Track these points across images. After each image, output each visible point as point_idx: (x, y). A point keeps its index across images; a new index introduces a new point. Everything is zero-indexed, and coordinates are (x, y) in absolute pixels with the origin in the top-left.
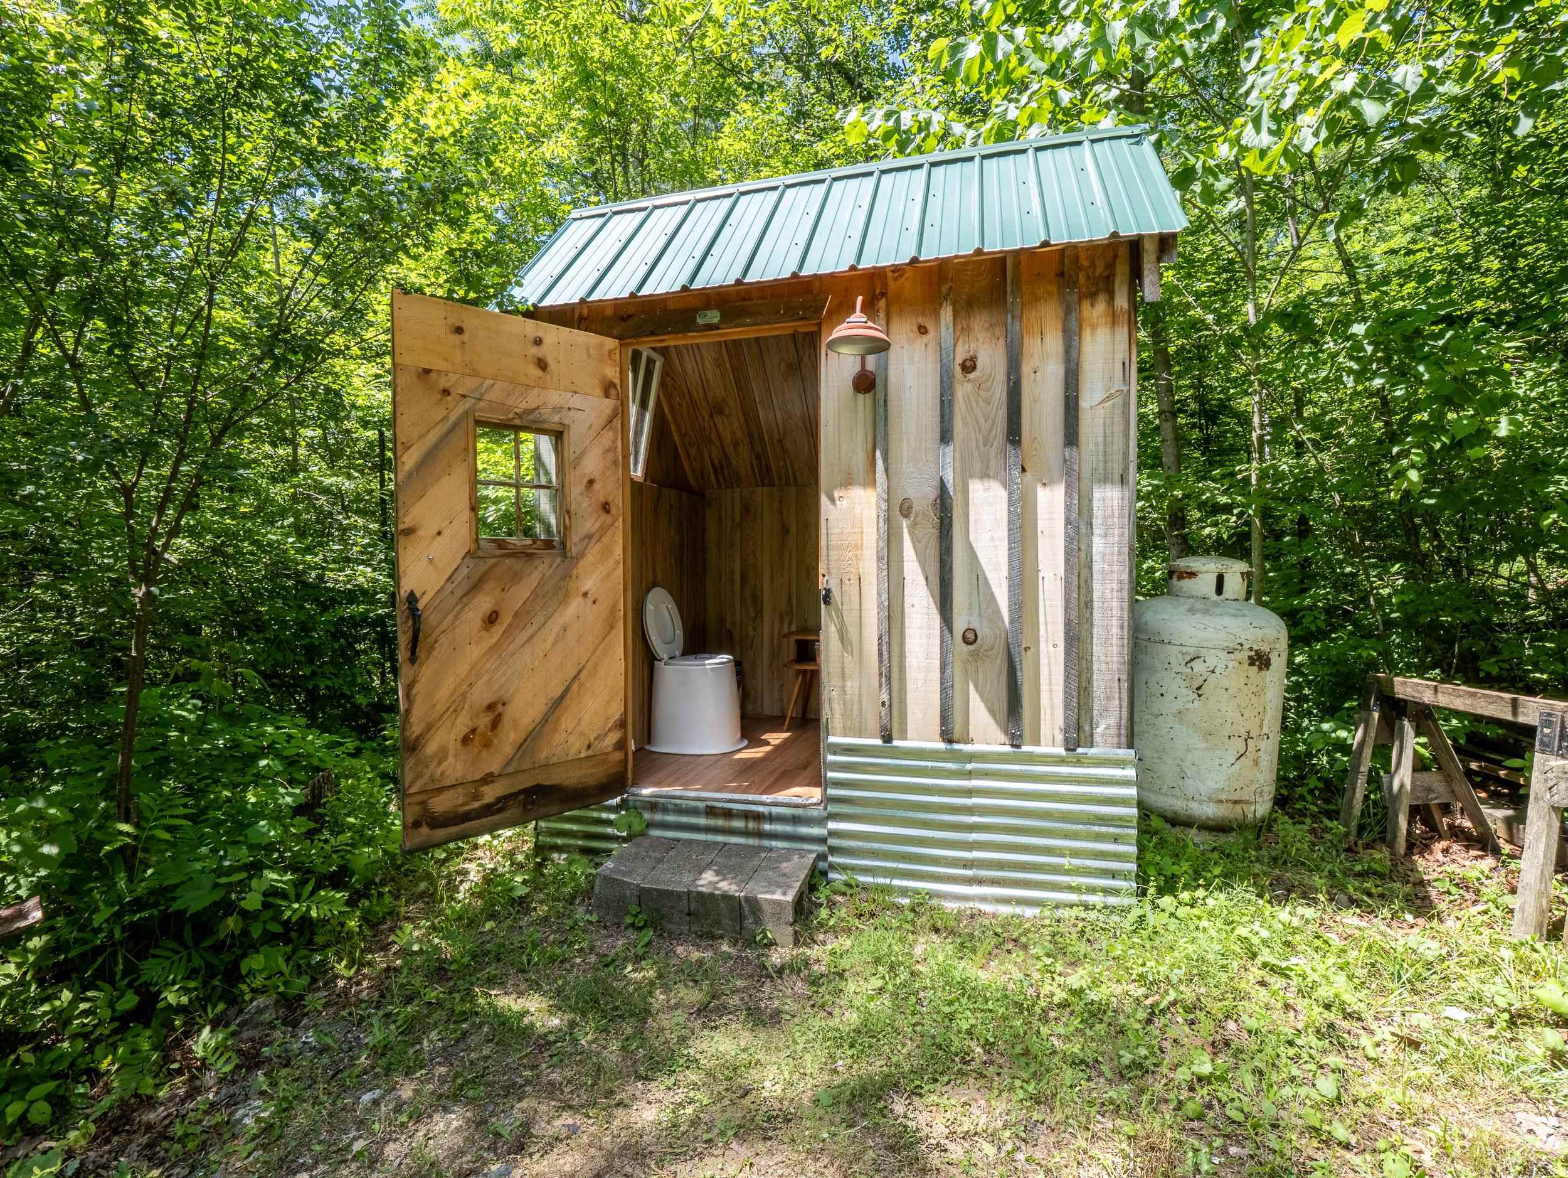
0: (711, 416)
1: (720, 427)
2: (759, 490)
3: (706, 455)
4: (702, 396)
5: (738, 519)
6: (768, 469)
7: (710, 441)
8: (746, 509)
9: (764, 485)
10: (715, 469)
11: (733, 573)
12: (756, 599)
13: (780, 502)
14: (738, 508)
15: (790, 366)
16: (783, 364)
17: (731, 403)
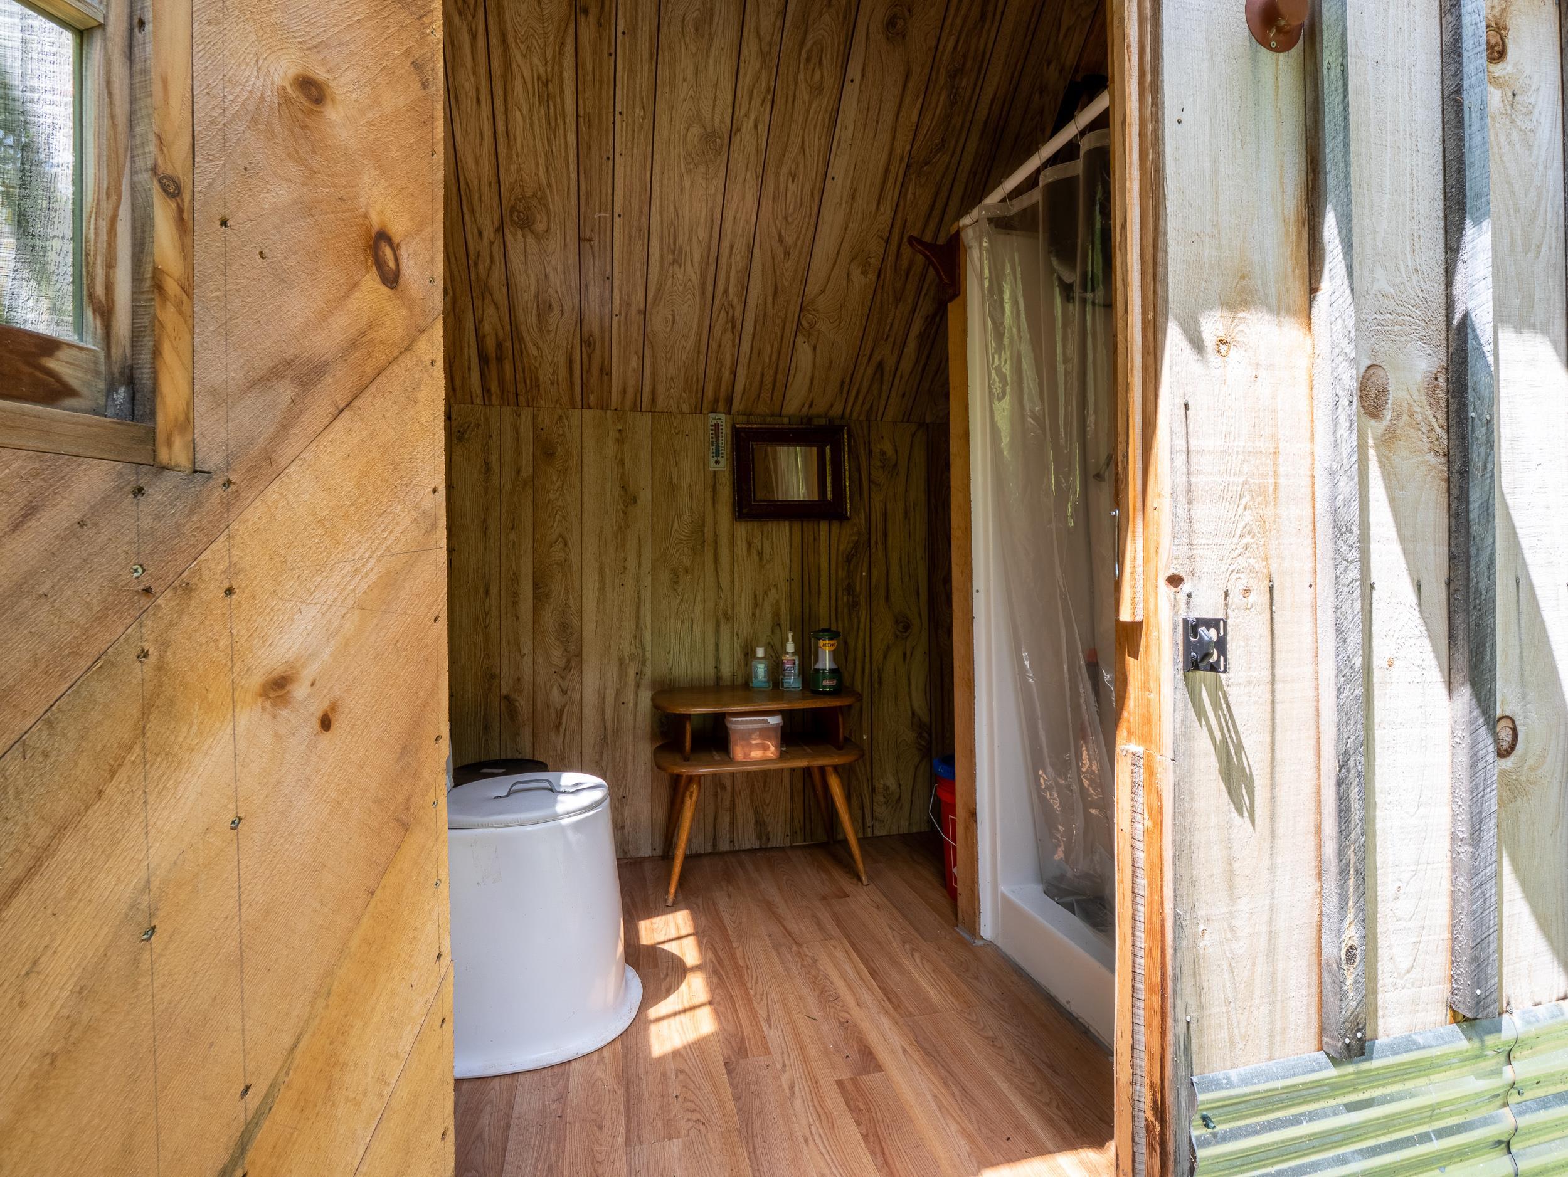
0: (500, 229)
1: (516, 262)
2: (575, 415)
3: (470, 324)
4: (487, 171)
5: (527, 470)
6: (605, 372)
7: (486, 290)
8: (546, 451)
9: (586, 405)
10: (483, 359)
11: (515, 579)
12: (569, 634)
13: (620, 441)
14: (527, 449)
15: (708, 137)
16: (696, 131)
17: (555, 205)
